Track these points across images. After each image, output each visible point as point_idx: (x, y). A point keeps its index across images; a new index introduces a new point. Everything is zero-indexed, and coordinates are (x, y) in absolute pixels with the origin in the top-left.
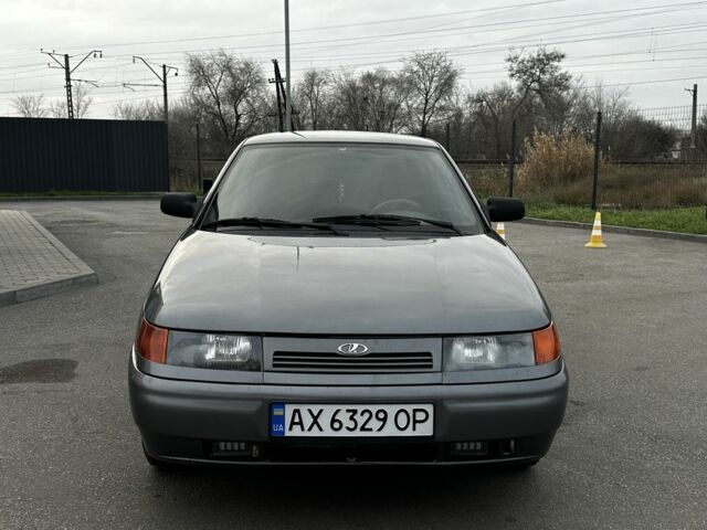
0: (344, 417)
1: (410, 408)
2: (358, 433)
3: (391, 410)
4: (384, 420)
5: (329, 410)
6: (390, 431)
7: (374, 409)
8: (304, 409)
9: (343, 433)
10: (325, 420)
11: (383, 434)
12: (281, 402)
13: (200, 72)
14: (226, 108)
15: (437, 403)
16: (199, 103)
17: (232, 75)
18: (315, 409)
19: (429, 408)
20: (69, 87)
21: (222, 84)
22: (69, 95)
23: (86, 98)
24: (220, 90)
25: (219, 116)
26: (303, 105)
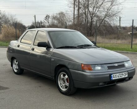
0: (119, 75)
1: (125, 73)
3: (124, 73)
7: (122, 73)
8: (114, 75)
9: (119, 78)
10: (117, 76)
15: (127, 71)
18: (116, 74)
19: (127, 72)
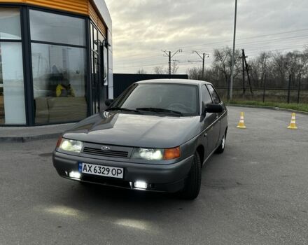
0: (97, 169)
1: (116, 168)
2: (101, 174)
3: (111, 168)
4: (109, 171)
5: (94, 166)
6: (110, 175)
7: (106, 167)
8: (87, 165)
9: (97, 174)
10: (92, 169)
11: (108, 176)
12: (82, 163)
13: (218, 55)
14: (227, 69)
16: (217, 67)
17: (231, 56)
18: (90, 165)
19: (122, 169)
20: (170, 63)
21: (226, 59)
22: (170, 66)
23: (176, 67)
24: (226, 61)
25: (224, 72)
26: (258, 66)
